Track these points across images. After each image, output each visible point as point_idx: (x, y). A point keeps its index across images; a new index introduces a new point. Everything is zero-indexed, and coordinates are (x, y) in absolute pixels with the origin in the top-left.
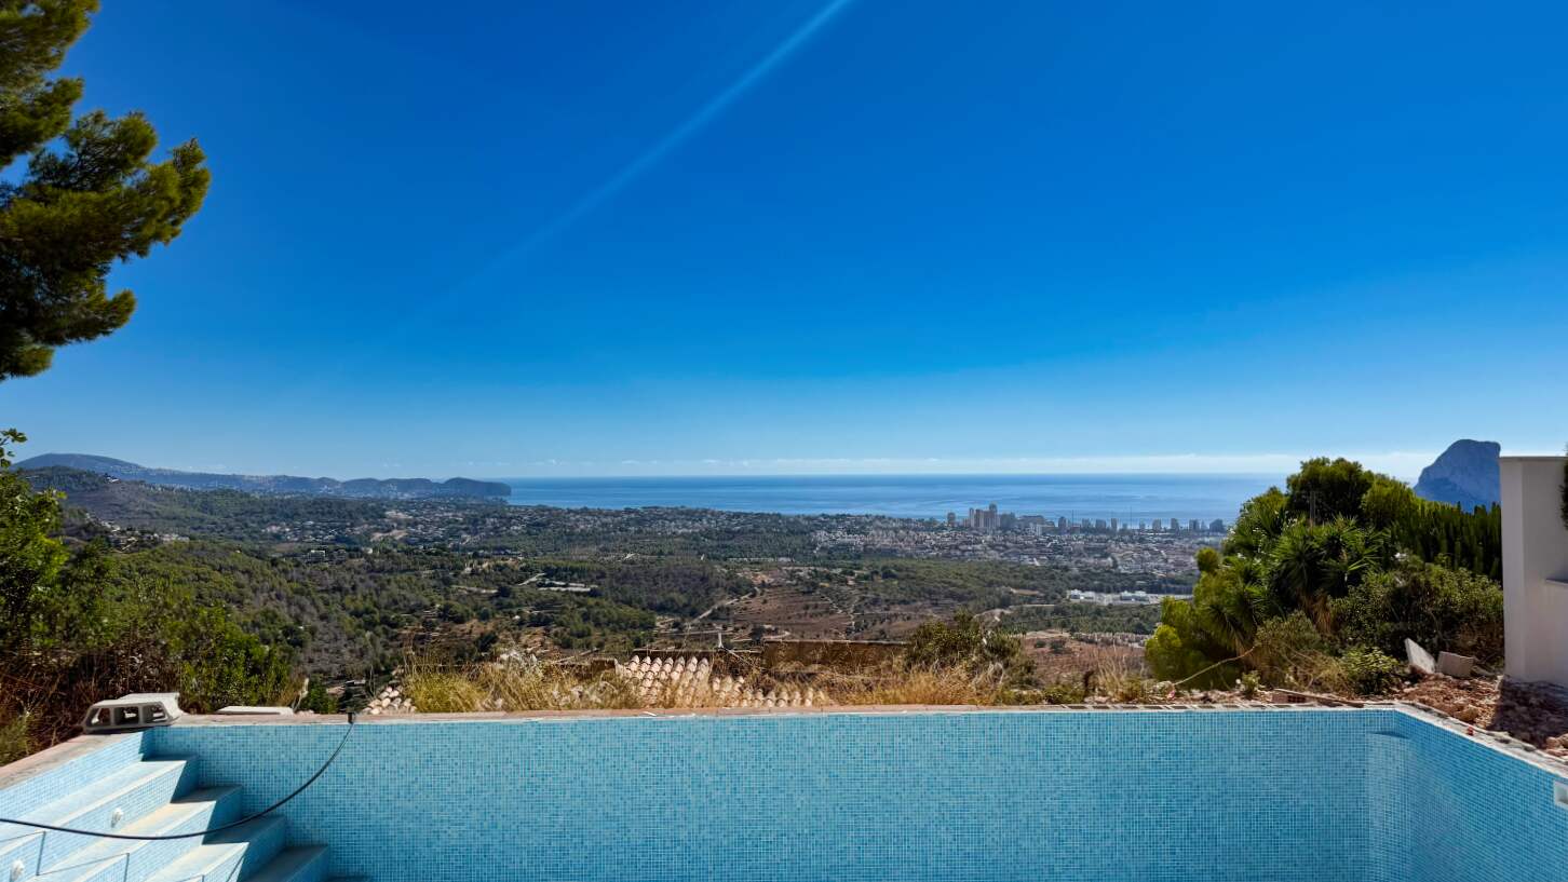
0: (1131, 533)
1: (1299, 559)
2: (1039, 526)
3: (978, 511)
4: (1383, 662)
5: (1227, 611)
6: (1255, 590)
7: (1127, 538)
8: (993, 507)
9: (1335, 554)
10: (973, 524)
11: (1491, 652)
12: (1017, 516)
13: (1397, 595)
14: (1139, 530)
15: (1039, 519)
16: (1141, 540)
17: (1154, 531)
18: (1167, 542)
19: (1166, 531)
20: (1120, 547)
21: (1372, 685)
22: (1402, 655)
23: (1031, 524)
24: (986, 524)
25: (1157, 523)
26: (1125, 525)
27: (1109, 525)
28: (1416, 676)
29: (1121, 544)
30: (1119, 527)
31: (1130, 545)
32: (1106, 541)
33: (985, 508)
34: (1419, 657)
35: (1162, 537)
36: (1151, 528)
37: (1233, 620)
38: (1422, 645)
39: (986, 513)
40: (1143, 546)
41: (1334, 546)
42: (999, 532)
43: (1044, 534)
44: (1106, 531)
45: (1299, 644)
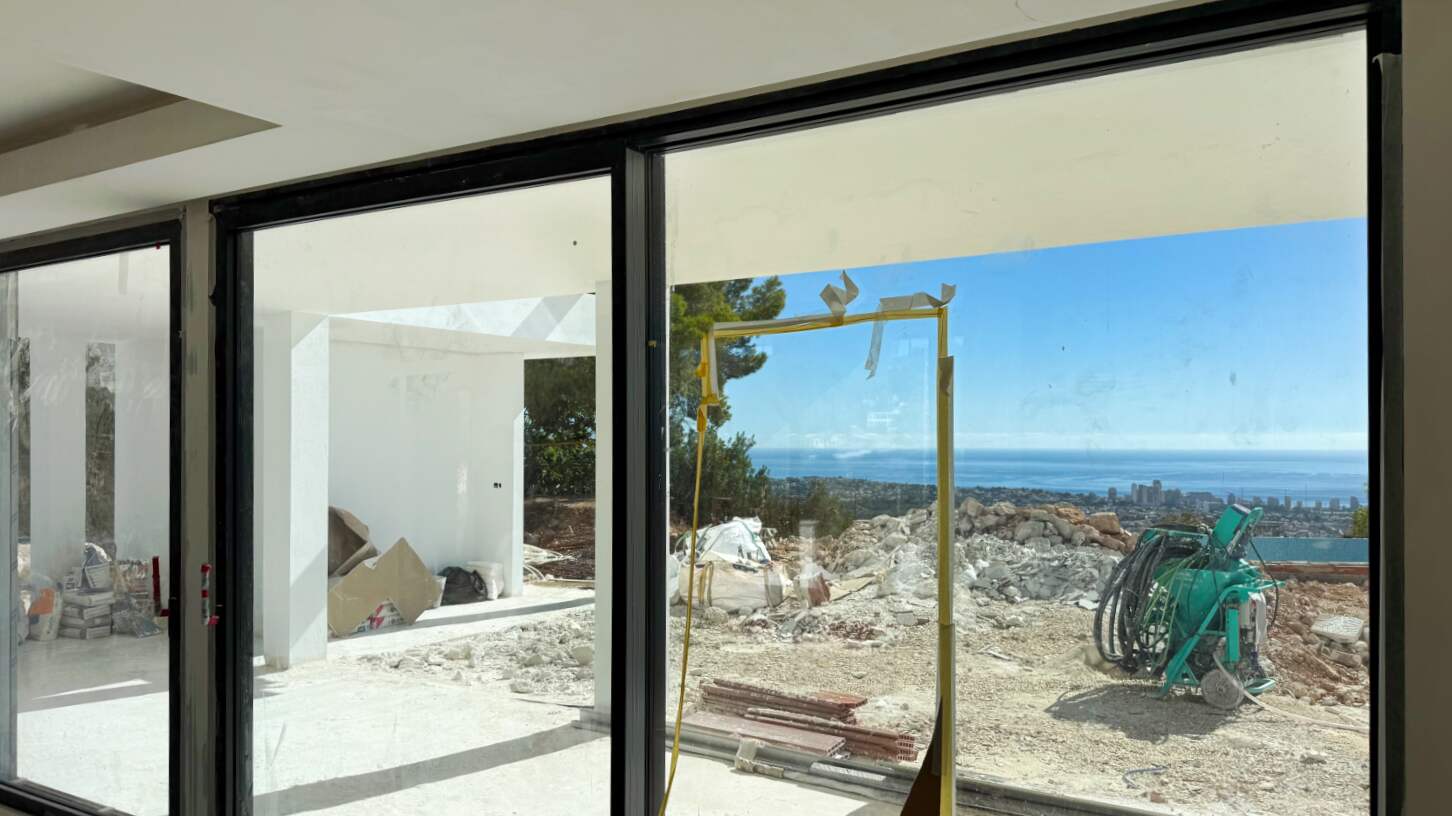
0: (1306, 512)
2: (1206, 503)
3: (1141, 486)
7: (1301, 516)
8: (1157, 482)
10: (1135, 499)
12: (1184, 493)
14: (1314, 509)
15: (1207, 496)
16: (1317, 519)
17: (1331, 509)
18: (1344, 521)
19: (1344, 509)
20: (1294, 525)
23: (1197, 500)
24: (1149, 500)
25: (1335, 503)
26: (1299, 504)
27: (1282, 502)
29: (1296, 522)
30: (1293, 505)
31: (1305, 523)
32: (1278, 519)
33: (1149, 484)
35: (1341, 515)
36: (1328, 506)
39: (1150, 488)
40: (1319, 525)
42: (1164, 508)
43: (1211, 511)
44: (1278, 509)
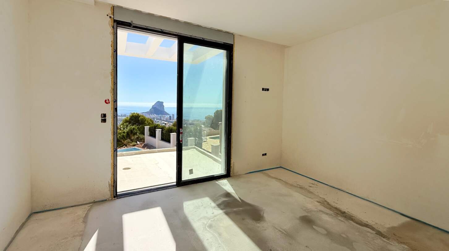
1: (130, 130)
4: (135, 143)
5: (121, 137)
6: (124, 134)
9: (134, 130)
11: (144, 142)
13: (137, 137)
21: (134, 145)
22: (137, 142)
28: (138, 144)
34: (138, 143)
37: (122, 138)
38: (139, 141)
41: (134, 129)
45: (128, 142)
